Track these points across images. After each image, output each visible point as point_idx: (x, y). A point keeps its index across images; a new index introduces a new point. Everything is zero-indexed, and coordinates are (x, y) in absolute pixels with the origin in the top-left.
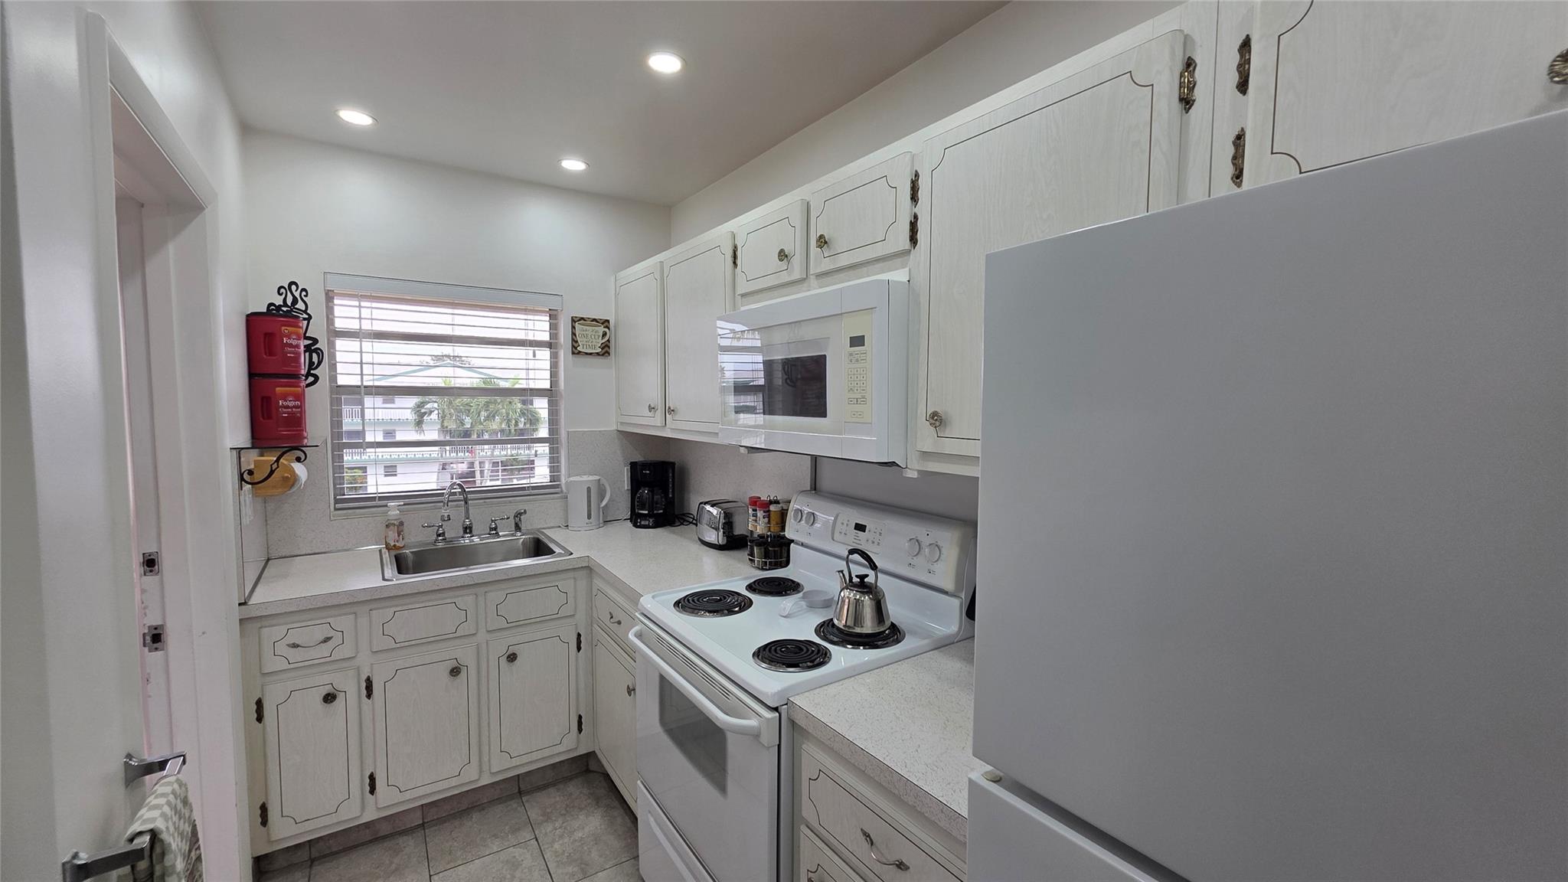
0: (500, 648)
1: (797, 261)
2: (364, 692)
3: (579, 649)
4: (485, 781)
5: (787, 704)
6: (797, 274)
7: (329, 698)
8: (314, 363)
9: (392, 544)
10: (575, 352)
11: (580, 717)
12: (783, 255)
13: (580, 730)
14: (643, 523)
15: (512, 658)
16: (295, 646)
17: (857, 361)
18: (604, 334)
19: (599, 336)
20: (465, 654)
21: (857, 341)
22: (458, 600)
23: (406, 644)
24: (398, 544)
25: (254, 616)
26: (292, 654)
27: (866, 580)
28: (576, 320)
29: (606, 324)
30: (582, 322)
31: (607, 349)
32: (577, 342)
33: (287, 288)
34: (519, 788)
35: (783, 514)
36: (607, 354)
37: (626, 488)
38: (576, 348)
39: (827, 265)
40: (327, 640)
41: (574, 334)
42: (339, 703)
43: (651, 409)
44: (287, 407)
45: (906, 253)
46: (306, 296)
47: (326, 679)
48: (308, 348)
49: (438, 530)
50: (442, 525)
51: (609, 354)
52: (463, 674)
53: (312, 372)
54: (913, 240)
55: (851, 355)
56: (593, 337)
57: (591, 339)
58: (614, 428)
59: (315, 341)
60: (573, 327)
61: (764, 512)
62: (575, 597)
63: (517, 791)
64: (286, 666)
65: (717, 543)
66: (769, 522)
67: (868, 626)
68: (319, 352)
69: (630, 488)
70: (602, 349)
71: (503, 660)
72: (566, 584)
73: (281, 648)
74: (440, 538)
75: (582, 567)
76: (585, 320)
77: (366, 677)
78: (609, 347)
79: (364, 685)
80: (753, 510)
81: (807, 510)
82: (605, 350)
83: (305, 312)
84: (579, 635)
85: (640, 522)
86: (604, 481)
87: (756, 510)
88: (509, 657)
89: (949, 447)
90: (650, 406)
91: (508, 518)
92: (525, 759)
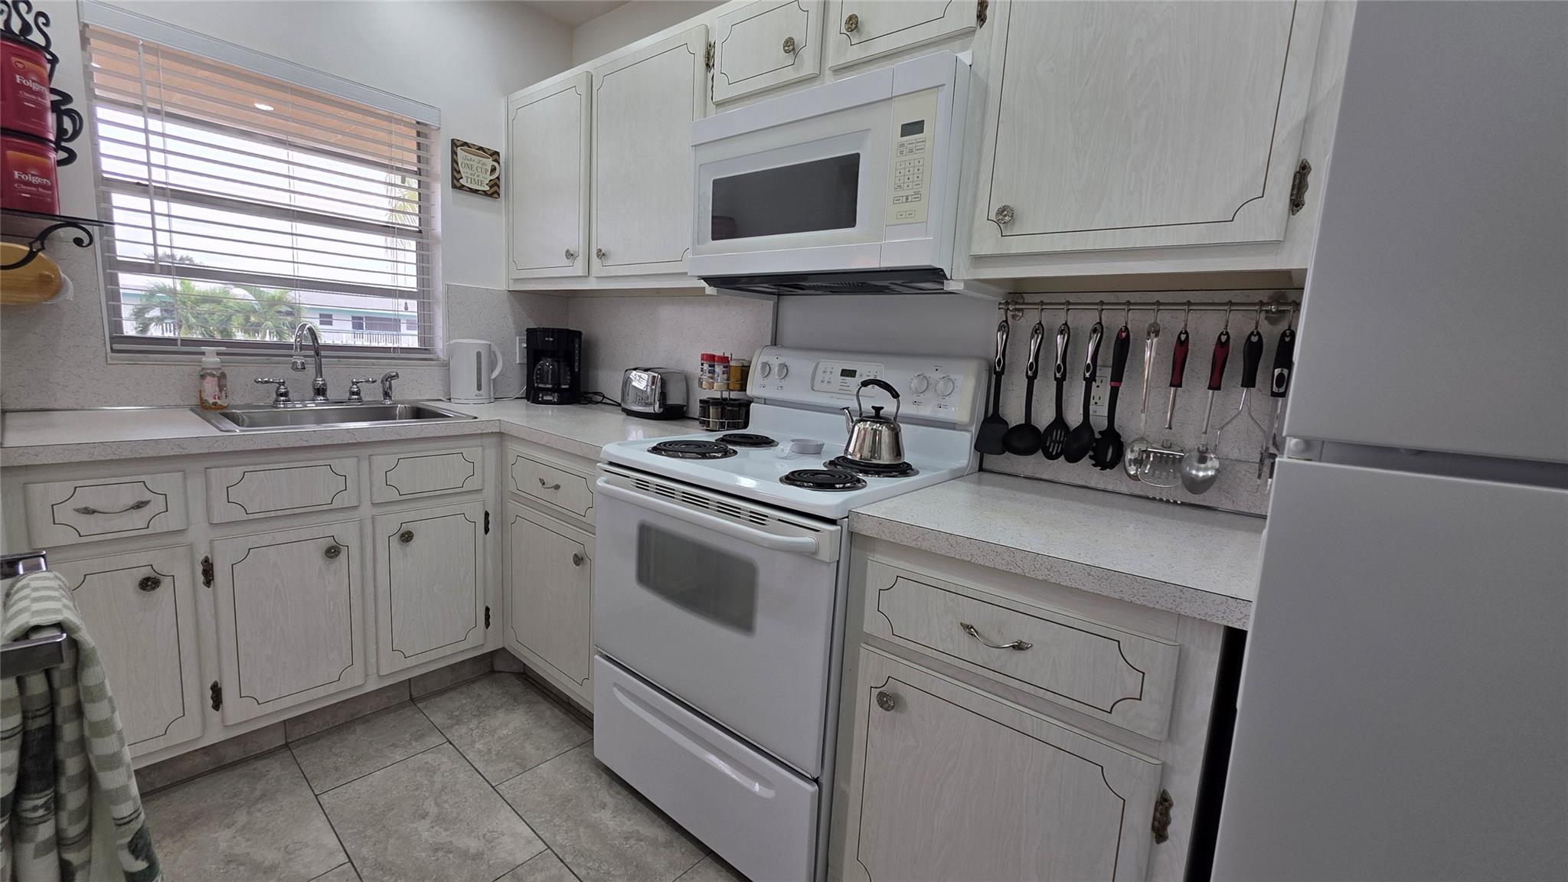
0: (391, 523)
1: (808, 55)
2: (201, 578)
3: (487, 530)
4: (372, 686)
5: (847, 517)
6: (808, 68)
7: (149, 584)
8: (66, 131)
9: (211, 401)
10: (457, 185)
11: (487, 609)
12: (790, 46)
13: (487, 624)
14: (545, 398)
15: (407, 537)
16: (88, 511)
17: (911, 151)
18: (493, 170)
19: (486, 171)
20: (345, 532)
21: (913, 128)
22: (334, 463)
23: (262, 515)
24: (219, 402)
25: (16, 464)
26: (85, 523)
27: (882, 412)
28: (458, 143)
29: (496, 156)
30: (465, 148)
31: (495, 188)
32: (459, 172)
33: (10, 4)
34: (411, 695)
35: (744, 372)
36: (496, 195)
37: (518, 362)
38: (458, 180)
39: (855, 54)
40: (140, 505)
41: (454, 161)
42: (164, 592)
43: (569, 255)
44: (29, 184)
45: (969, 33)
46: (47, 24)
47: (143, 558)
48: (55, 107)
49: (278, 388)
50: (284, 382)
51: (499, 195)
52: (343, 556)
53: (63, 144)
54: (981, 17)
55: (902, 145)
56: (479, 170)
57: (477, 173)
58: (504, 287)
59: (67, 98)
60: (454, 153)
61: (724, 367)
62: (483, 468)
63: (408, 698)
64: (76, 539)
65: (653, 412)
66: (728, 379)
67: (886, 458)
68: (72, 114)
69: (525, 361)
70: (491, 187)
71: (395, 541)
72: (473, 451)
73: (65, 514)
74: (282, 398)
75: (492, 432)
76: (470, 147)
77: (201, 558)
78: (499, 187)
79: (200, 569)
80: (710, 366)
81: (775, 363)
82: (493, 191)
83: (47, 48)
84: (487, 514)
85: (542, 397)
86: (495, 348)
87: (714, 366)
88: (403, 535)
89: (1016, 246)
90: (567, 251)
91: (374, 382)
92: (422, 659)
